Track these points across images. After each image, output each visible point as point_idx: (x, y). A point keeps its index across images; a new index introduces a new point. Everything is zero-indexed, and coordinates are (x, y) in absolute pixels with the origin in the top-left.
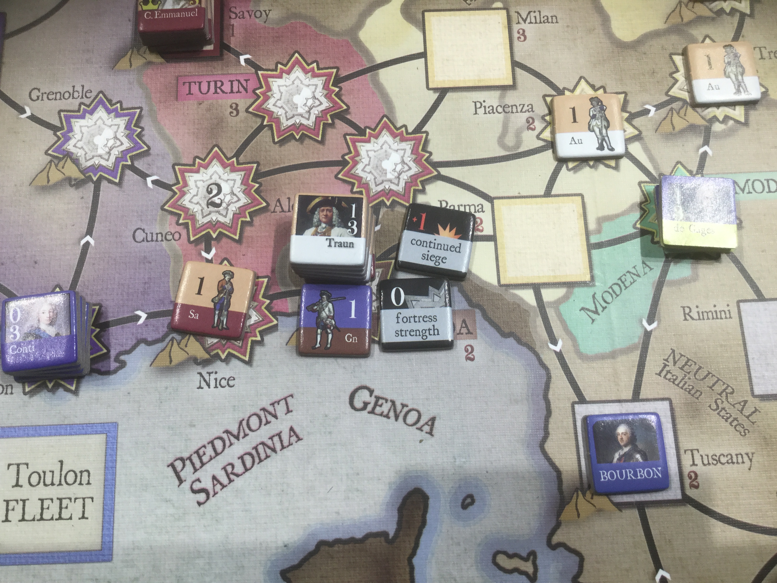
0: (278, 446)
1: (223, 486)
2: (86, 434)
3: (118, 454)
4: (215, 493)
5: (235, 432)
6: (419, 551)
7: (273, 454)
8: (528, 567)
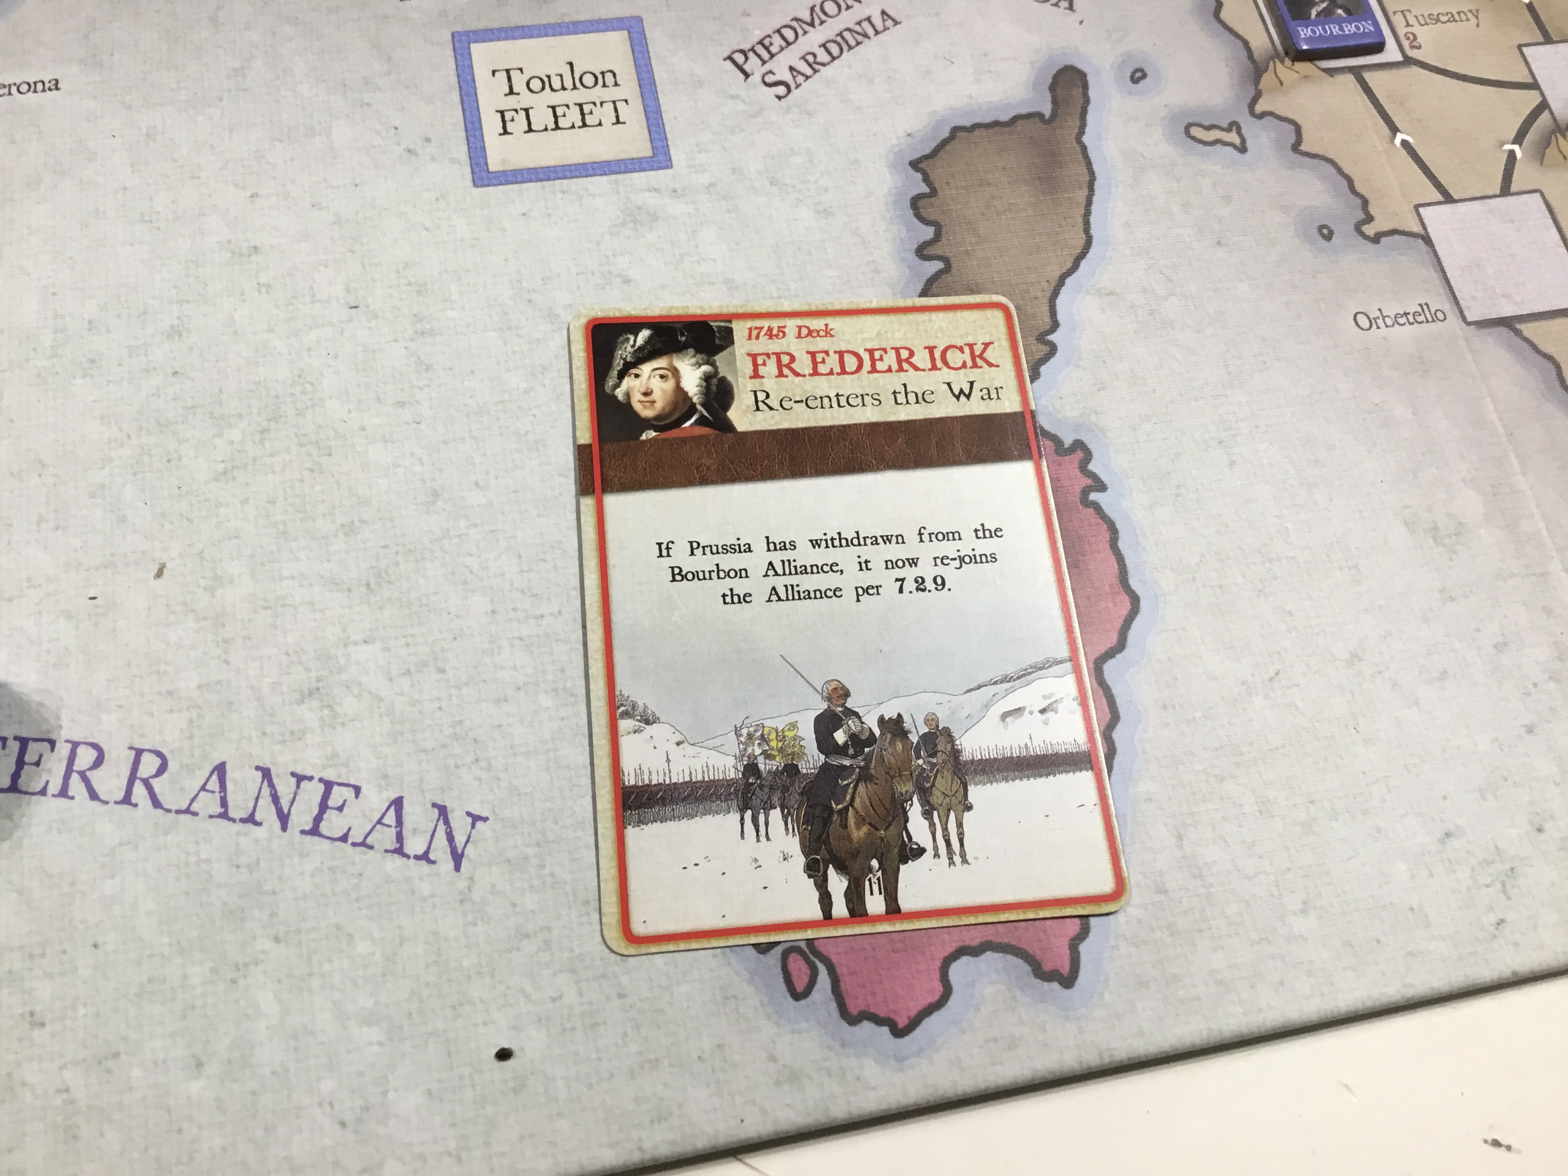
0: (870, 32)
1: (807, 78)
2: (598, 31)
3: (649, 49)
4: (798, 86)
5: (808, 18)
6: (1087, 130)
7: (867, 40)
8: (1233, 137)
